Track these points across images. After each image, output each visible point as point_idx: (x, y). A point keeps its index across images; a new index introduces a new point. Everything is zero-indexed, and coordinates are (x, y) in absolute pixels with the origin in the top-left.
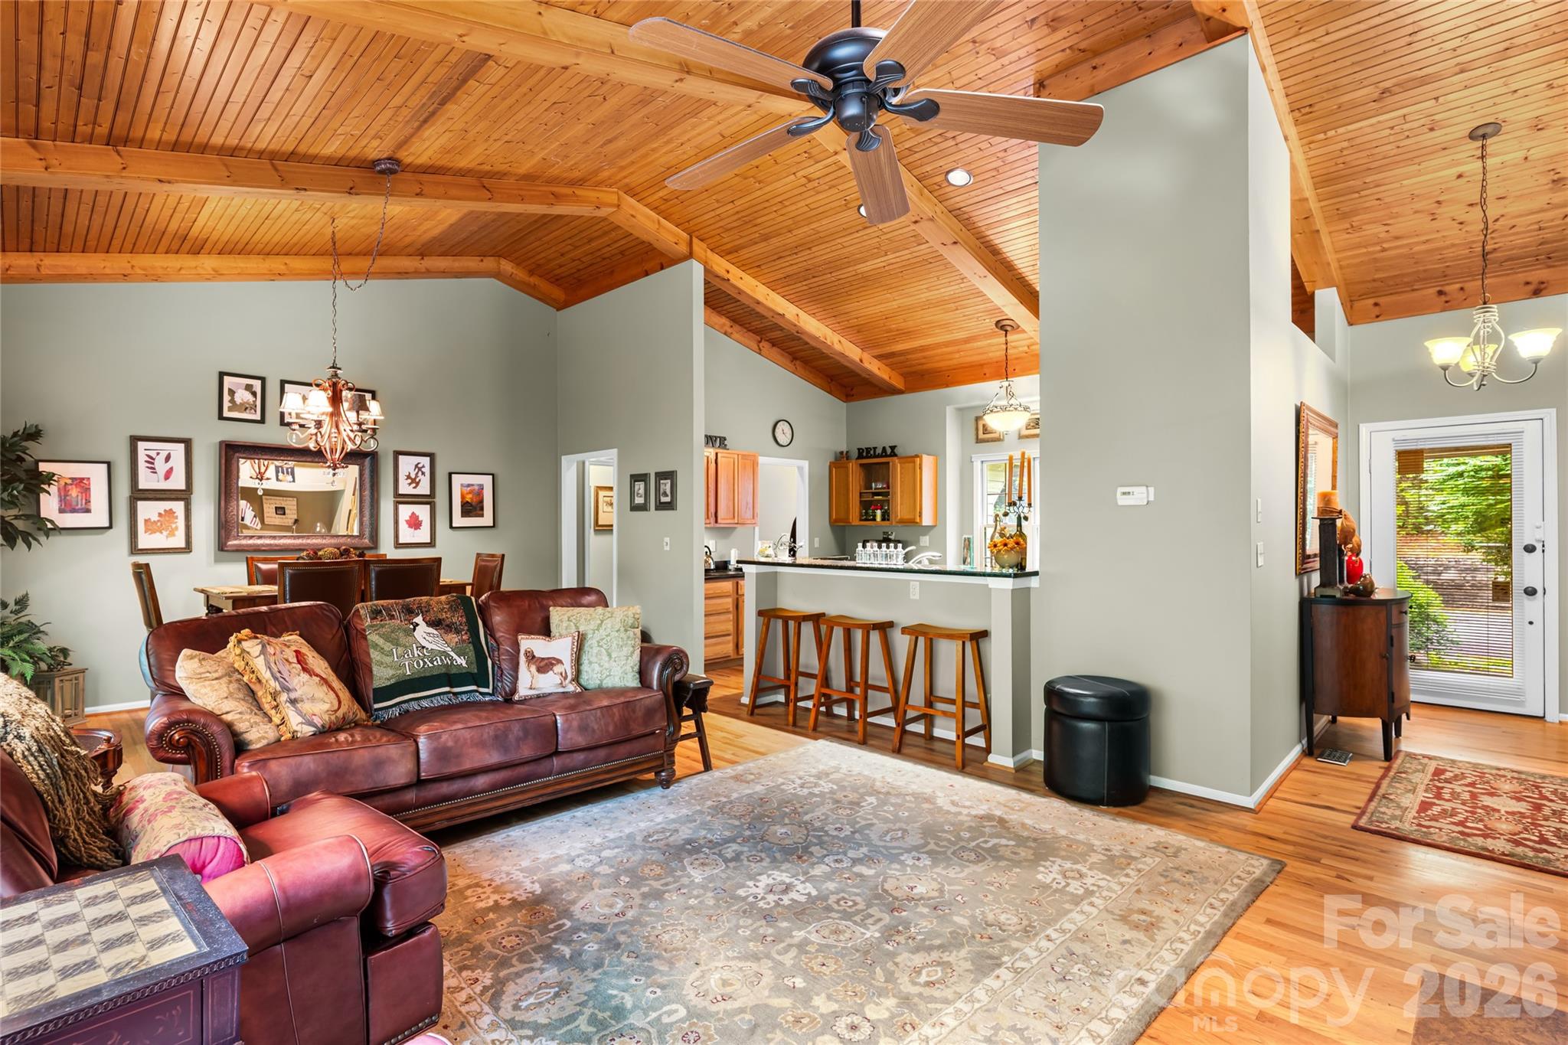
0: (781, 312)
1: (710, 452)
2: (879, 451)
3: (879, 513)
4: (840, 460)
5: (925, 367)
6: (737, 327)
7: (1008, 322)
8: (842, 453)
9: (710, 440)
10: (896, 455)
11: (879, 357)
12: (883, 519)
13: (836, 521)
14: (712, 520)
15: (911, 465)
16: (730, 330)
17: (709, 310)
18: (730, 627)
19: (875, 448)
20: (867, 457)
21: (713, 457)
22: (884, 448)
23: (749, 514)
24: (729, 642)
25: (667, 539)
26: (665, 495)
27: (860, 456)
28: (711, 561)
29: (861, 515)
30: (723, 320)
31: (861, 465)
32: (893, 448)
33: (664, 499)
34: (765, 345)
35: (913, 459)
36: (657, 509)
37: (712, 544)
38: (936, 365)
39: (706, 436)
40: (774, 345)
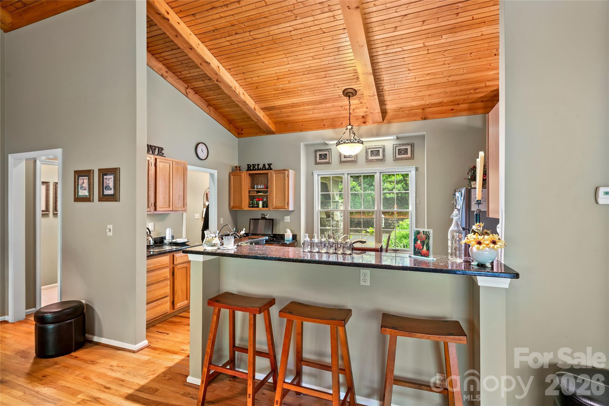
0: (208, 61)
1: (151, 158)
2: (261, 166)
3: (261, 203)
4: (236, 171)
5: (290, 118)
6: (170, 74)
7: (350, 91)
8: (236, 167)
9: (151, 149)
10: (271, 169)
11: (264, 109)
12: (263, 207)
13: (233, 207)
14: (152, 208)
15: (282, 175)
16: (165, 74)
17: (150, 55)
18: (168, 290)
19: (258, 165)
20: (253, 170)
21: (153, 162)
22: (264, 165)
23: (181, 204)
24: (167, 302)
25: (110, 227)
26: (108, 188)
27: (249, 169)
28: (150, 239)
29: (249, 204)
30: (160, 65)
31: (250, 174)
32: (270, 165)
33: (107, 192)
34: (191, 92)
35: (283, 172)
36: (100, 200)
37: (151, 226)
38: (295, 118)
39: (148, 145)
40: (196, 93)
